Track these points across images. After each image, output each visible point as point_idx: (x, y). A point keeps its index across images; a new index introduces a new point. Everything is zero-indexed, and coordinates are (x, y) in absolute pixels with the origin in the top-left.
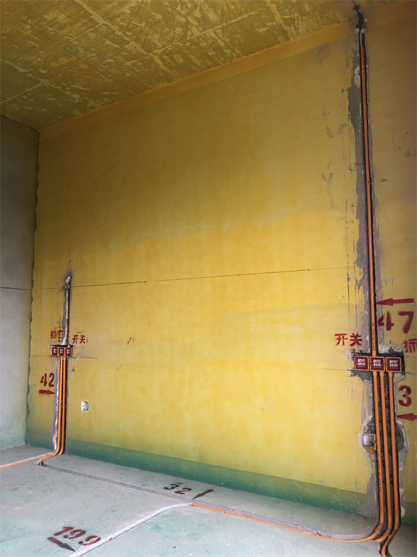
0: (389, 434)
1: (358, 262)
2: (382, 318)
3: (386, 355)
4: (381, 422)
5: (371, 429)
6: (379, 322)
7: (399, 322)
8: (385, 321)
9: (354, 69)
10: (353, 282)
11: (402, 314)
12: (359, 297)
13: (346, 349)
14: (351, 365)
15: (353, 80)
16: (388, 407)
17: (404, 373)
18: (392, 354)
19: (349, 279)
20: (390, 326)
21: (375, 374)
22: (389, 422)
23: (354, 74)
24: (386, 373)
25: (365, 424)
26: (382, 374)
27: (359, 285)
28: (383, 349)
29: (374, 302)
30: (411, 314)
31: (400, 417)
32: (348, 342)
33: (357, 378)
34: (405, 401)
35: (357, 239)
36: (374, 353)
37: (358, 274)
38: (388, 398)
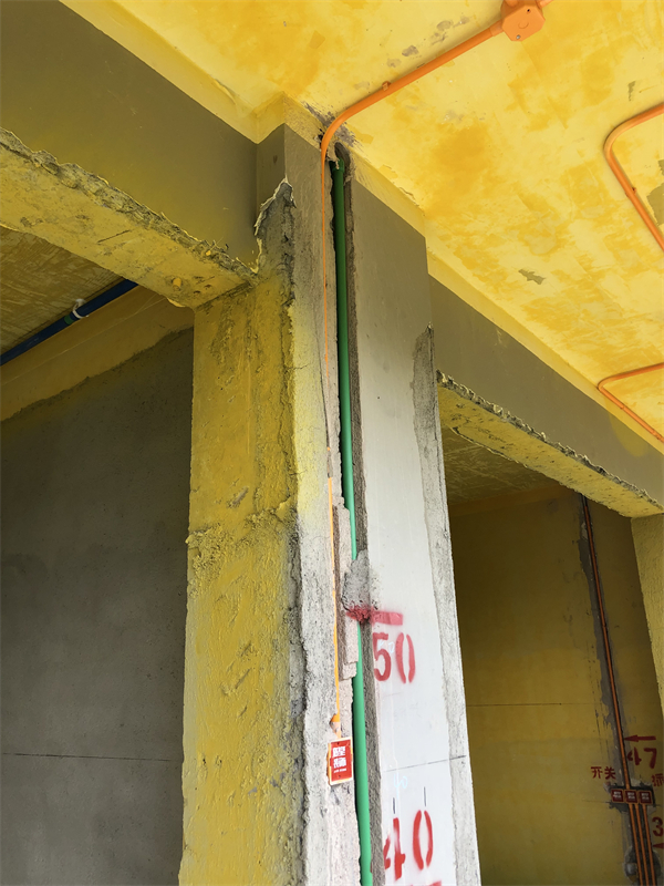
0: (648, 863)
1: (603, 699)
2: (630, 753)
3: (637, 788)
4: (640, 851)
5: (632, 859)
6: (629, 757)
7: (645, 757)
8: (633, 756)
9: (581, 524)
10: (601, 719)
11: (647, 750)
12: (608, 733)
13: (602, 781)
14: (608, 797)
15: (581, 534)
16: (645, 837)
17: (655, 805)
18: (643, 788)
19: (597, 715)
20: (638, 761)
21: (631, 807)
22: (647, 851)
23: (581, 529)
24: (640, 806)
25: (627, 854)
26: (637, 807)
27: (606, 721)
28: (634, 783)
29: (622, 739)
30: (654, 751)
31: (656, 846)
32: (603, 775)
33: (614, 810)
34: (659, 832)
35: (600, 678)
36: (628, 786)
37: (605, 710)
38: (644, 829)
